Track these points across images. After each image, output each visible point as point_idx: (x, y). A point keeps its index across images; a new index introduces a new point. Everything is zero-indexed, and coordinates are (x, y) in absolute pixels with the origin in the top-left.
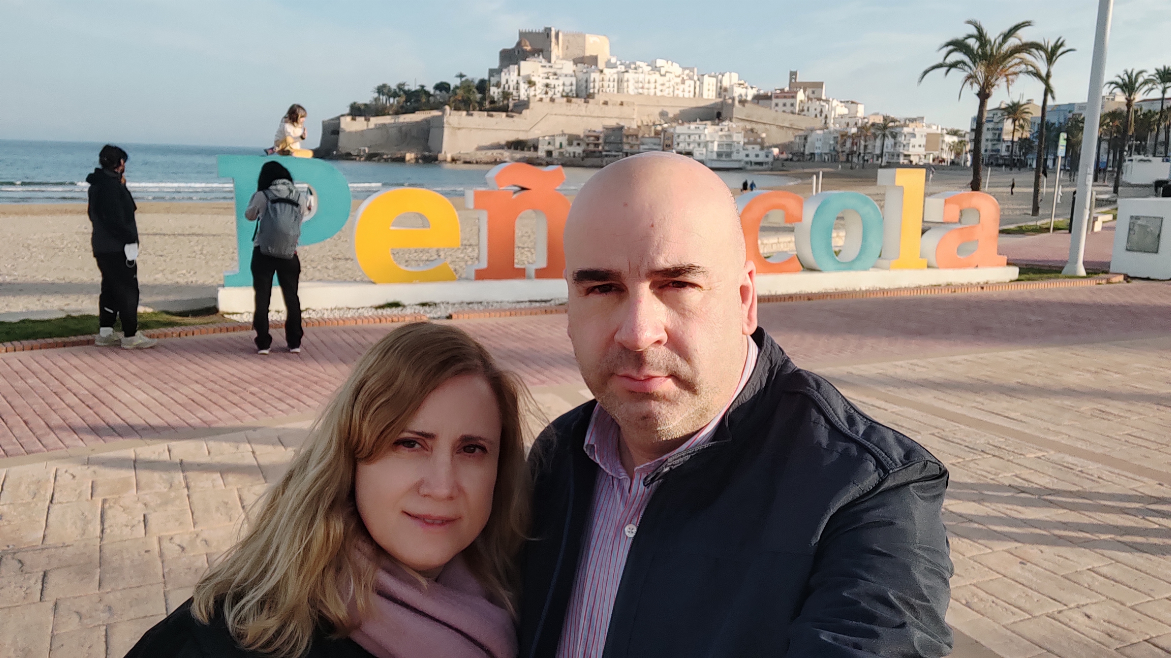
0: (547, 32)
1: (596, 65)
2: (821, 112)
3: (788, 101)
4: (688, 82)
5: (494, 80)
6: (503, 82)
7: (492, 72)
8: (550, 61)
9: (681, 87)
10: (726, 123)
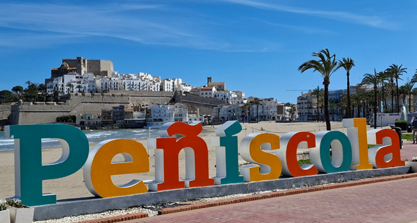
0: (79, 59)
1: (107, 75)
2: (225, 97)
3: (208, 92)
4: (156, 84)
5: (48, 85)
6: (54, 86)
7: (47, 81)
8: (81, 74)
9: (153, 86)
10: (177, 104)
